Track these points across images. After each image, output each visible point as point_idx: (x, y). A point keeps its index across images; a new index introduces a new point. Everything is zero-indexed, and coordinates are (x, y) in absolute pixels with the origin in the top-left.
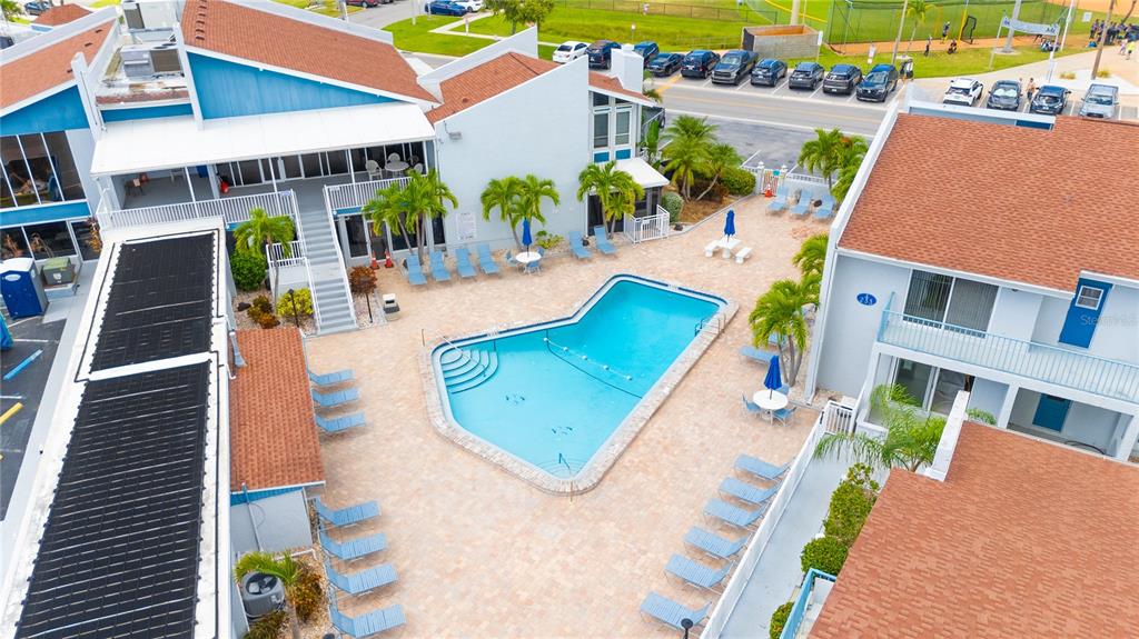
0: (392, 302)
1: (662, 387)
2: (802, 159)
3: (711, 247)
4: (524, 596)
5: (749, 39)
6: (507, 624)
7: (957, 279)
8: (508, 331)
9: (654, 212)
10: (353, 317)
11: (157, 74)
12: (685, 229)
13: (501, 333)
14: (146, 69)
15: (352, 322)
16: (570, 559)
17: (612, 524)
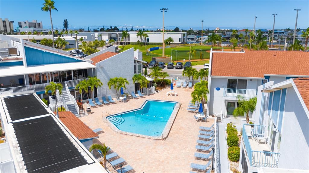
0: (89, 108)
1: (172, 118)
2: (183, 75)
3: (168, 93)
4: (161, 160)
5: (154, 59)
6: (160, 166)
7: (238, 80)
8: (124, 112)
9: (151, 87)
10: (79, 114)
11: (10, 55)
12: (159, 91)
13: (123, 113)
14: (7, 53)
15: (78, 115)
16: (169, 152)
17: (176, 144)
